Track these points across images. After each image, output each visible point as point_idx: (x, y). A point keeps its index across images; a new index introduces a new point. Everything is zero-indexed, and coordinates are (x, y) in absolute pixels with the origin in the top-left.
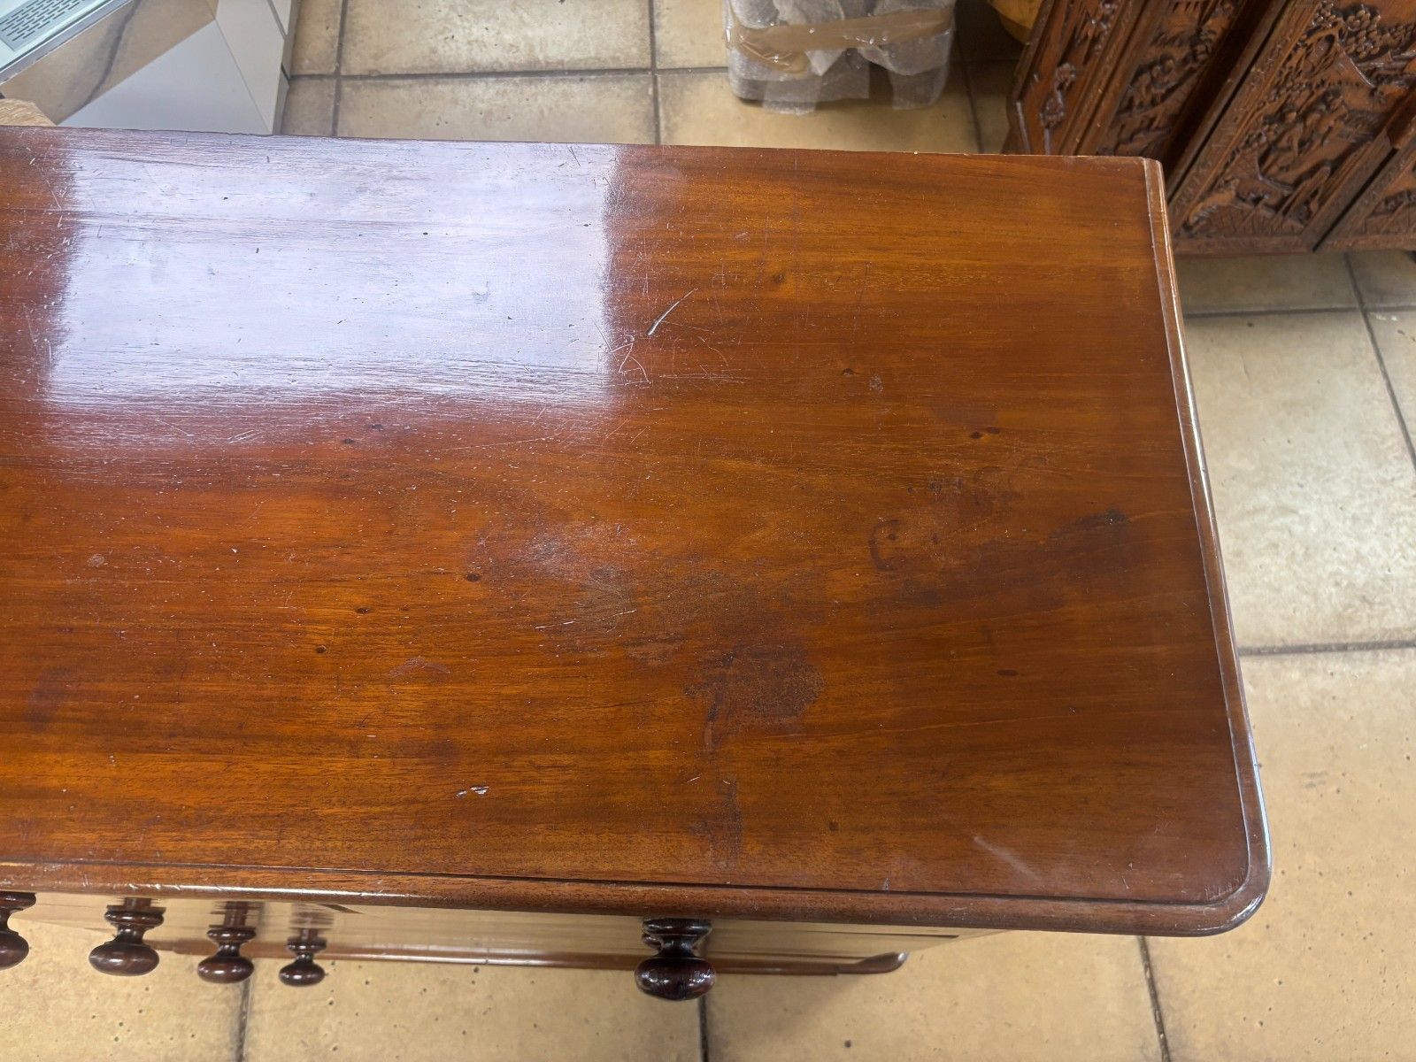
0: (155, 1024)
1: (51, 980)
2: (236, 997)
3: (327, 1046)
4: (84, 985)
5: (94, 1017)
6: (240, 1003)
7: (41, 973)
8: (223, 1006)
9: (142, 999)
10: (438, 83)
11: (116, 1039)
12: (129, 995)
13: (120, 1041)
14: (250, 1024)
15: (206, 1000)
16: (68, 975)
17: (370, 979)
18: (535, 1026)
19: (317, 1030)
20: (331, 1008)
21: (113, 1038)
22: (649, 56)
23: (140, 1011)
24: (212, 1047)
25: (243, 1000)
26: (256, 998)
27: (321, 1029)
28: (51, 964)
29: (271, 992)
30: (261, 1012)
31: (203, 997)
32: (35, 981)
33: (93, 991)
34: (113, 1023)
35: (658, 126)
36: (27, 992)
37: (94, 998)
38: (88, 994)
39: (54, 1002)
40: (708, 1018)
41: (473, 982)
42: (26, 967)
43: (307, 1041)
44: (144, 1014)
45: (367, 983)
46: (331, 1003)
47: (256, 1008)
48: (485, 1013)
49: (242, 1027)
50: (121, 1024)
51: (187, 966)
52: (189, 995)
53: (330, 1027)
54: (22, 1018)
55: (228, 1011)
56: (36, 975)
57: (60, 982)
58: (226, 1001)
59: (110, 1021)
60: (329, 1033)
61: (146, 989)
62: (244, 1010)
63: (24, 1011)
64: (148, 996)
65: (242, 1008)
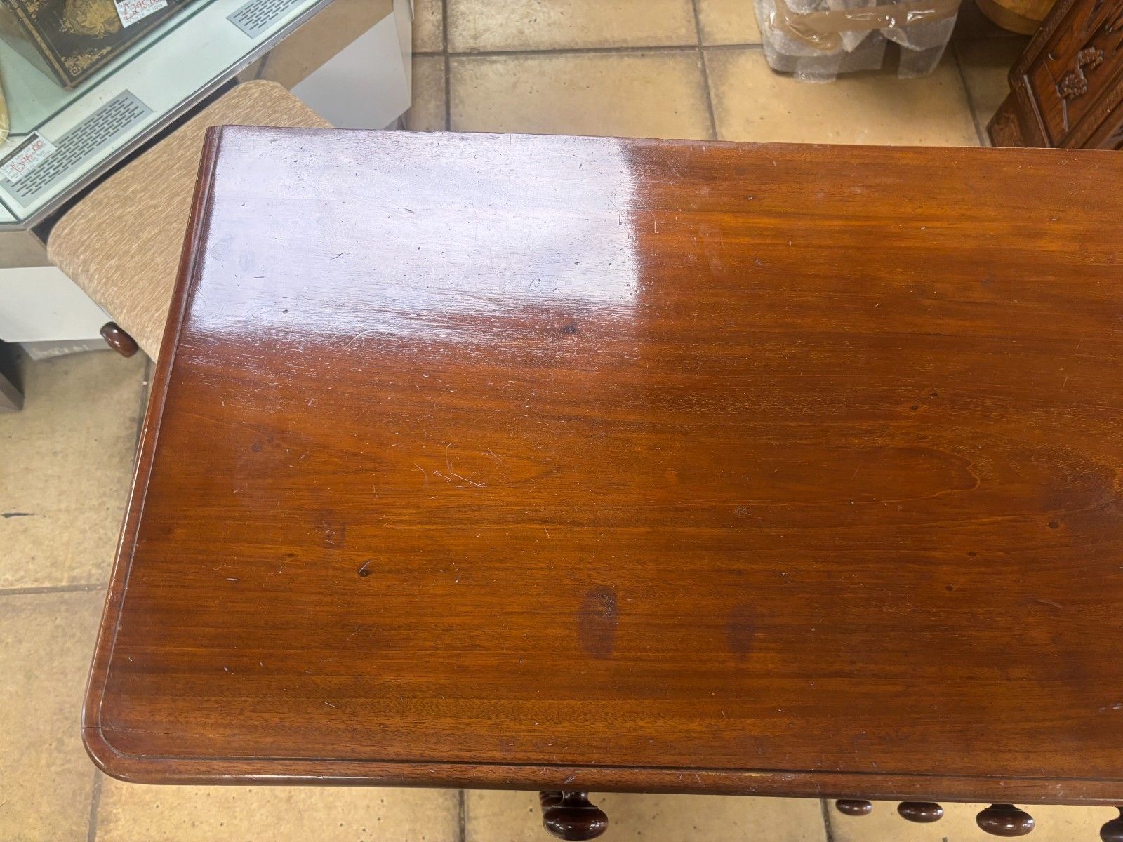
0: (392, 830)
1: (303, 795)
2: (455, 806)
4: (331, 799)
5: (341, 825)
6: (458, 811)
8: (445, 813)
9: (379, 809)
10: (527, 59)
12: (368, 806)
14: (469, 827)
15: (431, 809)
18: (695, 828)
19: (522, 832)
20: (531, 814)
22: (696, 35)
23: (379, 819)
25: (460, 807)
26: (471, 806)
27: (526, 831)
29: (481, 802)
30: (476, 818)
31: (429, 807)
33: (338, 804)
34: (357, 829)
35: (709, 94)
37: (340, 809)
38: (335, 807)
39: (308, 813)
40: (831, 820)
43: (516, 840)
44: (382, 821)
46: (531, 810)
47: (471, 814)
48: (654, 818)
49: (462, 830)
50: (364, 830)
52: (416, 805)
53: (533, 830)
54: (283, 827)
55: (450, 817)
57: (311, 797)
58: (448, 809)
59: (355, 828)
60: (532, 834)
61: (382, 801)
62: (462, 816)
63: (284, 822)
64: (384, 806)
65: (459, 814)
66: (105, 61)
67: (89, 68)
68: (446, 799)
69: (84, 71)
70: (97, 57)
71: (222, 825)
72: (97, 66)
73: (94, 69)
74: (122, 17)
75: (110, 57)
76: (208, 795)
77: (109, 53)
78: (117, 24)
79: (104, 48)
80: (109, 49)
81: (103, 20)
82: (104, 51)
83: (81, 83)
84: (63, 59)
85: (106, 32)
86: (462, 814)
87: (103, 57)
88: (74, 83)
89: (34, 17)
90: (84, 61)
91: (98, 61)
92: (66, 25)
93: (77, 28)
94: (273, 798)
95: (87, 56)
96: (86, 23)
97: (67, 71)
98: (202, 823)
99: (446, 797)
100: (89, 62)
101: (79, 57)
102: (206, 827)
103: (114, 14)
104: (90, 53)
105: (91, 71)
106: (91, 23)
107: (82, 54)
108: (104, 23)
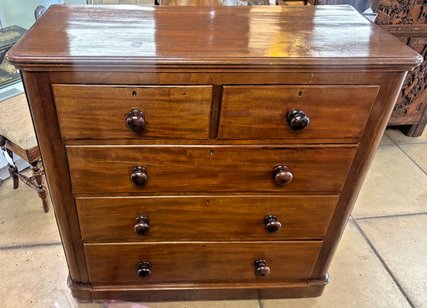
66: (9, 81)
67: (4, 82)
69: (3, 82)
70: (7, 79)
72: (7, 82)
73: (6, 83)
75: (11, 81)
77: (11, 79)
78: (16, 71)
79: (10, 77)
80: (12, 78)
81: (12, 69)
82: (10, 78)
83: (1, 86)
85: (12, 73)
87: (9, 80)
91: (8, 81)
92: (1, 66)
93: (4, 69)
95: (5, 78)
96: (7, 68)
100: (5, 80)
101: (3, 78)
104: (6, 77)
105: (4, 83)
106: (8, 68)
107: (3, 77)
108: (12, 70)
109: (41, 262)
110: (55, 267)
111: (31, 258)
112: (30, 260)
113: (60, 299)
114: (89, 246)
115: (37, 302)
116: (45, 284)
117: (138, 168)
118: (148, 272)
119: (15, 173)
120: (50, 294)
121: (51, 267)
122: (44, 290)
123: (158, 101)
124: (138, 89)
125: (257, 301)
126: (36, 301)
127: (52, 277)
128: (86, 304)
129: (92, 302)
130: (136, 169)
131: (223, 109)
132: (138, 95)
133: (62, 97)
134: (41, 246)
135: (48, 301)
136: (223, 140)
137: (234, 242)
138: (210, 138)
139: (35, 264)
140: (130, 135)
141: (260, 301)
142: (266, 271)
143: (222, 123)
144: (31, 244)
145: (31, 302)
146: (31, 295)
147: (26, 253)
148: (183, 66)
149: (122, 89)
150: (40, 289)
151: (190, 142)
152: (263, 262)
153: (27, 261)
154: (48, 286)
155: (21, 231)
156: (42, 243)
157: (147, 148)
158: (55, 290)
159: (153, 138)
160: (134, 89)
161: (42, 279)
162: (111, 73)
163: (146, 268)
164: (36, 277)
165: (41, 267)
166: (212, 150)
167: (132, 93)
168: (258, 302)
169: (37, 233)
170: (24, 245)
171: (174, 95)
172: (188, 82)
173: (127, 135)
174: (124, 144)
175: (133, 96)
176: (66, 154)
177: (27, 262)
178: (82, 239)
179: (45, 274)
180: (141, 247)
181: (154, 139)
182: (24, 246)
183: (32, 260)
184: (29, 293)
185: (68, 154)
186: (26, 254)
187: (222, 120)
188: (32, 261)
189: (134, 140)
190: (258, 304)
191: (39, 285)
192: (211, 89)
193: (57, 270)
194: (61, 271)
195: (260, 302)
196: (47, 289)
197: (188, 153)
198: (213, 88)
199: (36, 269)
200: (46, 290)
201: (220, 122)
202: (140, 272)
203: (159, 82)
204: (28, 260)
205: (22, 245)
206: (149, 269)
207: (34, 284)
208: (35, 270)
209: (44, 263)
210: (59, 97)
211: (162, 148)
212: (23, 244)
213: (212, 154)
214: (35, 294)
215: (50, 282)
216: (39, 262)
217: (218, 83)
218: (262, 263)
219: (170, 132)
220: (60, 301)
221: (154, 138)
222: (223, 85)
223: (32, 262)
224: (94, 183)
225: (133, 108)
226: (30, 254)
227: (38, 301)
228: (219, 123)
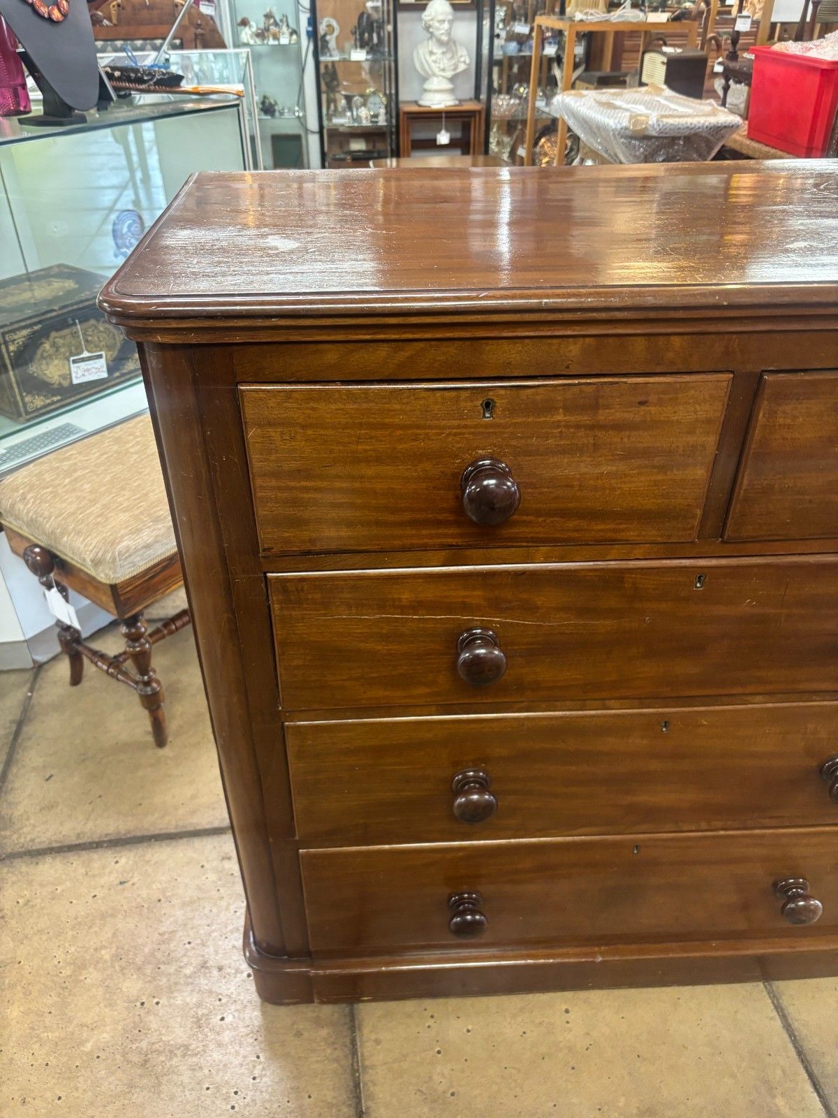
1: (162, 1058)
2: (346, 1056)
3: (444, 1092)
5: (208, 1089)
6: (350, 1062)
7: (152, 1052)
8: (335, 1065)
9: (254, 1066)
11: (233, 1108)
12: (241, 1064)
13: (236, 1109)
14: (365, 1078)
15: (317, 1062)
16: (179, 1053)
17: (470, 1028)
18: (639, 1056)
19: (431, 1078)
21: (229, 1107)
23: (254, 1078)
24: (330, 1106)
25: (353, 1058)
26: (366, 1054)
27: (435, 1077)
28: (161, 1044)
29: (378, 1047)
30: (373, 1067)
31: (315, 1059)
32: (146, 1061)
34: (227, 1092)
36: (139, 1071)
39: (166, 1078)
41: (568, 1022)
42: (137, 1047)
43: (423, 1089)
44: (257, 1080)
45: (468, 1031)
46: (439, 1052)
47: (367, 1063)
48: (587, 1049)
49: (357, 1085)
50: (236, 1093)
51: (294, 1032)
53: (443, 1075)
54: (136, 1096)
55: (340, 1070)
56: (146, 1055)
57: (171, 1059)
58: (337, 1060)
59: (224, 1091)
60: (443, 1081)
61: (258, 1057)
62: (356, 1068)
63: (138, 1090)
64: (260, 1063)
65: (352, 1065)
67: (41, 408)
68: (335, 1049)
69: (38, 409)
70: (48, 401)
71: (60, 1098)
74: (74, 375)
75: (58, 405)
76: (47, 1064)
77: (58, 401)
78: (68, 380)
79: (56, 396)
80: (59, 398)
81: (59, 373)
82: (55, 399)
83: (33, 418)
84: (24, 394)
85: (60, 384)
86: (355, 1065)
87: (53, 403)
88: (28, 417)
89: (12, 354)
90: (39, 401)
91: (49, 405)
92: (33, 369)
93: (40, 373)
94: (125, 1063)
95: (42, 397)
96: (47, 372)
97: (25, 405)
98: (34, 1099)
99: (336, 1046)
100: (42, 403)
101: (36, 397)
102: (38, 1102)
103: (68, 372)
104: (45, 396)
105: (42, 411)
106: (51, 373)
107: (39, 395)
108: (60, 376)
109: (159, 886)
110: (199, 899)
111: (130, 875)
112: (130, 883)
113: (220, 994)
114: (315, 856)
115: (157, 1003)
116: (174, 951)
117: (475, 634)
118: (479, 923)
119: (74, 645)
120: (190, 980)
121: (187, 899)
122: (172, 969)
123: (559, 427)
124: (502, 392)
125: (761, 984)
126: (156, 1000)
127: (192, 929)
128: (291, 1007)
129: (312, 1002)
130: (467, 638)
131: (755, 449)
132: (498, 411)
133: (270, 424)
134: (156, 840)
135: (188, 999)
136: (737, 544)
137: (722, 833)
138: (698, 538)
139: (144, 893)
140: (461, 536)
141: (770, 985)
142: (814, 910)
143: (746, 490)
144: (129, 836)
145: (143, 1004)
146: (140, 984)
147: (117, 862)
148: (652, 315)
149: (453, 394)
150: (162, 966)
151: (638, 552)
152: (797, 886)
153: (121, 883)
154: (185, 955)
155: (98, 800)
156: (157, 832)
157: (507, 572)
158: (202, 967)
159: (528, 542)
160: (491, 393)
161: (166, 936)
162: (422, 345)
163: (473, 913)
164: (150, 930)
165: (160, 900)
166: (701, 574)
167: (481, 404)
168: (765, 987)
169: (140, 804)
170: (109, 838)
171: (611, 409)
172: (659, 364)
173: (452, 536)
174: (440, 564)
175: (484, 417)
176: (268, 599)
177: (121, 887)
178: (297, 838)
179: (172, 919)
180: (461, 854)
181: (529, 545)
182: (110, 841)
183: (135, 880)
184: (135, 976)
185: (275, 598)
186: (117, 865)
187: (745, 482)
188: (133, 884)
189: (469, 552)
190: (765, 993)
191: (159, 955)
192: (725, 384)
193: (204, 908)
194: (215, 910)
195: (769, 987)
196: (182, 964)
197: (626, 585)
198: (730, 383)
199: (146, 906)
200: (181, 967)
201: (740, 489)
202: (456, 923)
203: (568, 367)
204: (125, 882)
205: (105, 839)
206: (481, 914)
207: (146, 950)
208: (146, 911)
209: (167, 888)
210: (260, 426)
211: (551, 571)
212: (107, 835)
213: (698, 585)
214: (150, 982)
215: (189, 943)
216: (154, 887)
217: (750, 368)
218: (796, 888)
219: (583, 524)
220: (220, 1000)
221: (533, 542)
222: (763, 371)
223: (135, 887)
224: (344, 680)
225: (480, 452)
226: (126, 863)
227: (161, 1001)
228: (737, 490)
